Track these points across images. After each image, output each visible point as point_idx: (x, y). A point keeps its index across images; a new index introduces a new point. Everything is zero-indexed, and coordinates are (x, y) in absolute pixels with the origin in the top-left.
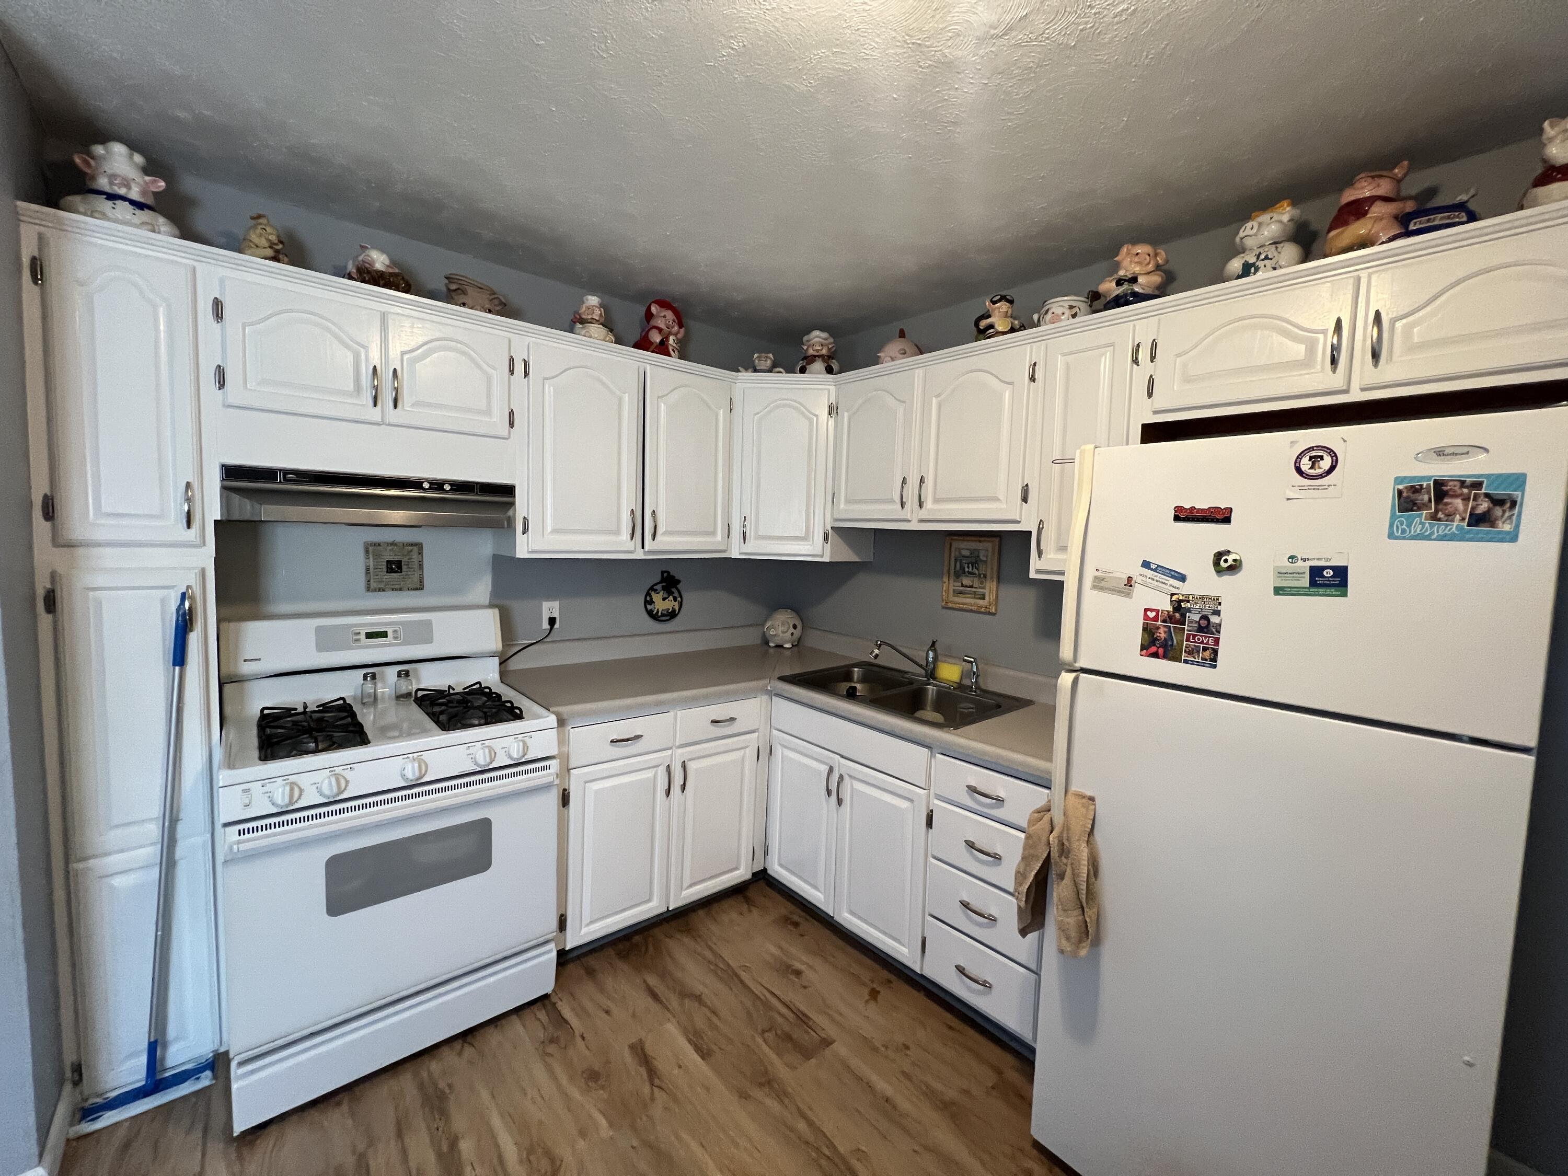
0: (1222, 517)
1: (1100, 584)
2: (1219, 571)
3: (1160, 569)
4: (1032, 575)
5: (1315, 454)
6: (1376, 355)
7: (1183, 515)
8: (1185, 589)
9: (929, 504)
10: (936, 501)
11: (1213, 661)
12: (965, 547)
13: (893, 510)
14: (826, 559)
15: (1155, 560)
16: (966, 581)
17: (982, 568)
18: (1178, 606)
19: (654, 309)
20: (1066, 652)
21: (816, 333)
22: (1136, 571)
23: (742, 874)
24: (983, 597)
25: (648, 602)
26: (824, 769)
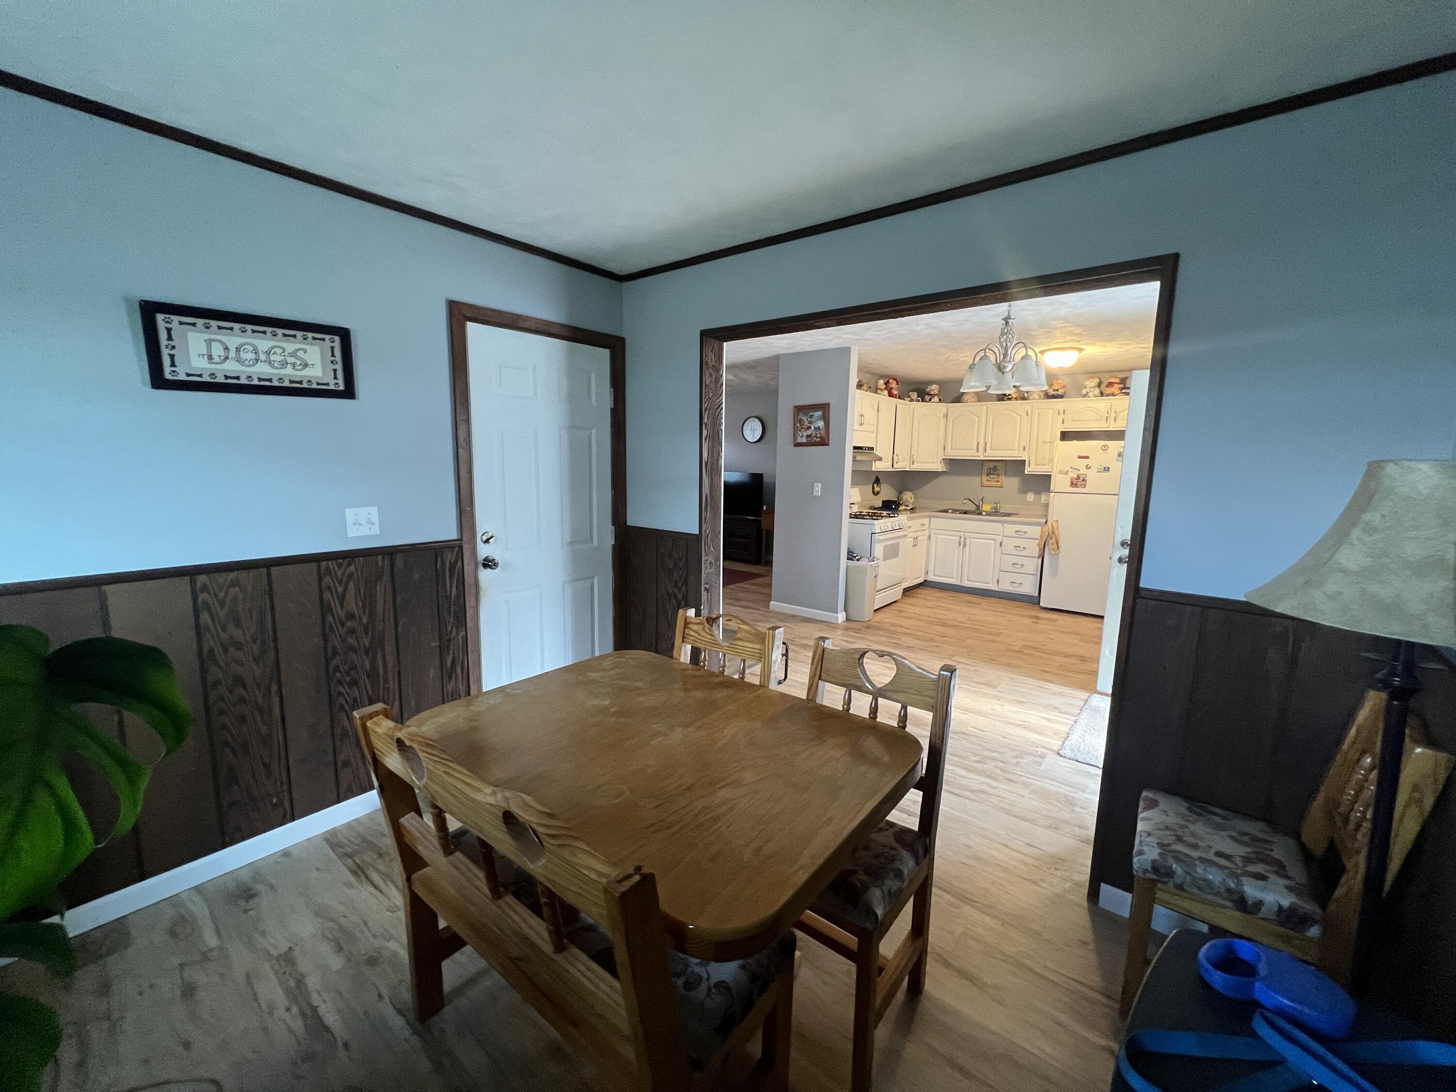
0: (1087, 457)
1: (1060, 472)
2: (1087, 468)
3: (1075, 469)
4: (1026, 473)
5: (1105, 446)
6: (1115, 419)
7: (1080, 457)
8: (1080, 472)
9: (988, 451)
10: (991, 449)
11: (1085, 486)
12: (992, 465)
13: (974, 453)
14: (940, 470)
15: (1074, 467)
16: (992, 477)
17: (999, 472)
18: (1078, 477)
19: (891, 381)
20: (1052, 488)
21: (934, 386)
22: (1070, 469)
23: (921, 580)
24: (998, 482)
25: (873, 488)
26: (957, 538)
